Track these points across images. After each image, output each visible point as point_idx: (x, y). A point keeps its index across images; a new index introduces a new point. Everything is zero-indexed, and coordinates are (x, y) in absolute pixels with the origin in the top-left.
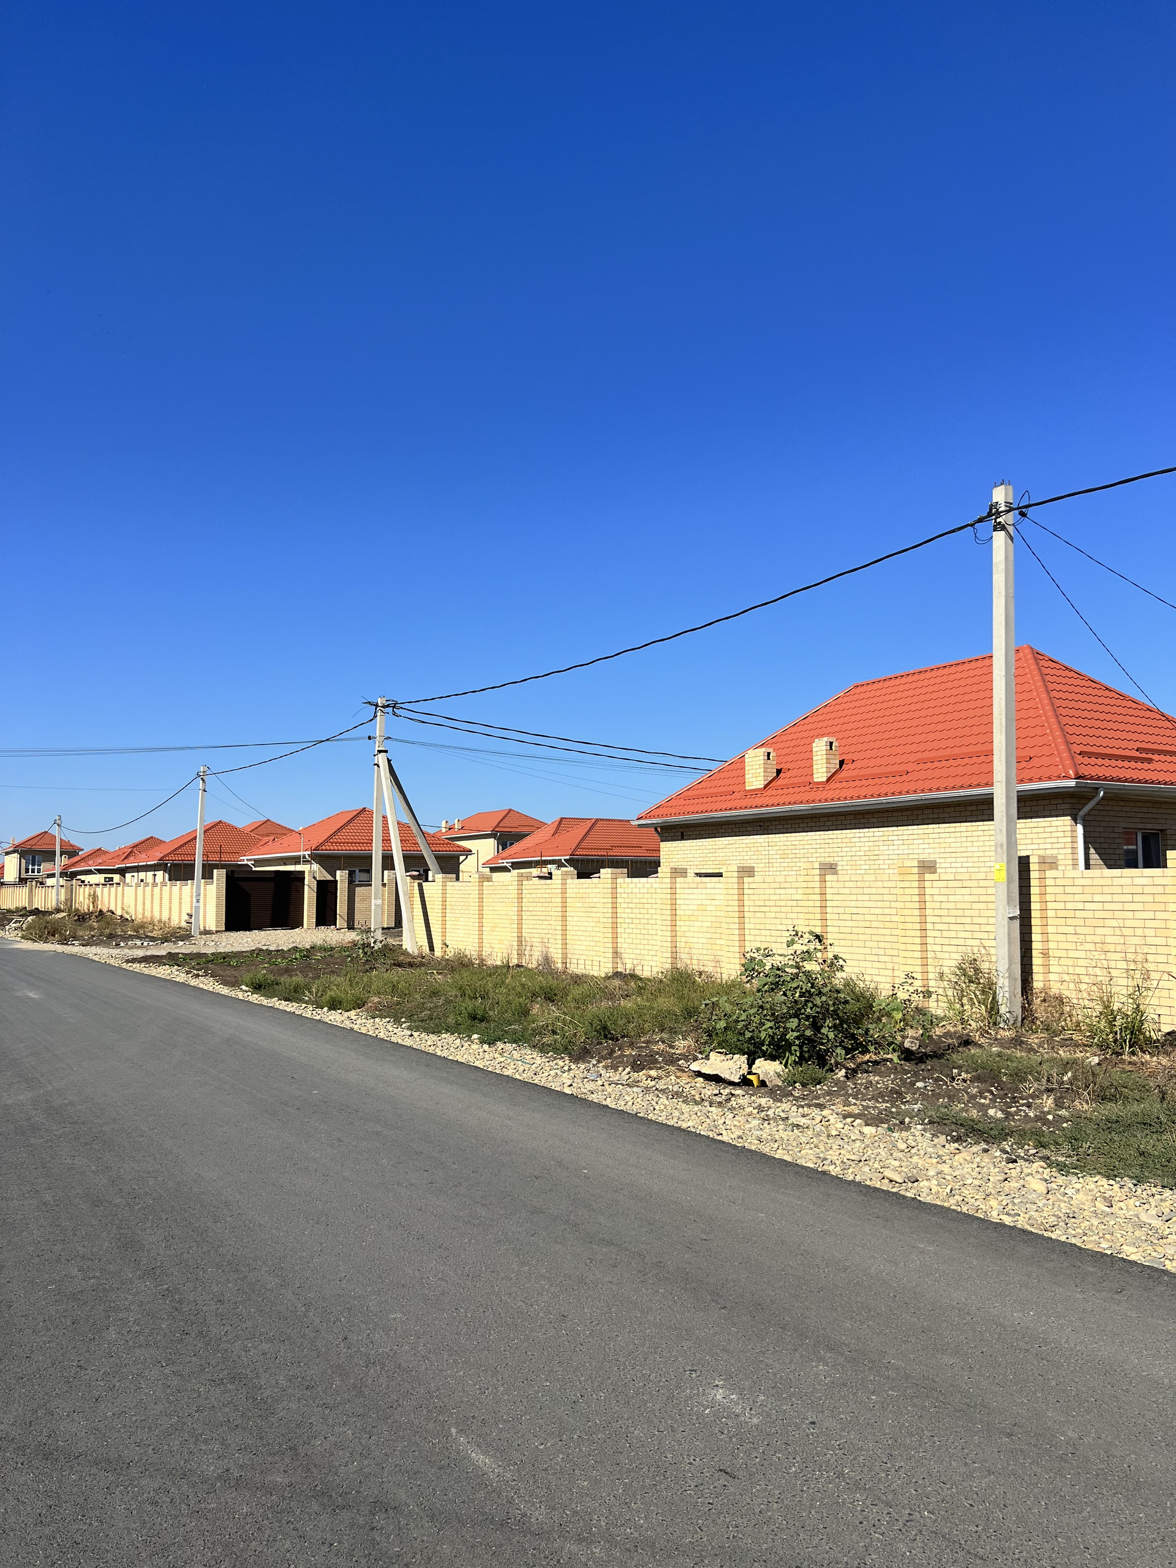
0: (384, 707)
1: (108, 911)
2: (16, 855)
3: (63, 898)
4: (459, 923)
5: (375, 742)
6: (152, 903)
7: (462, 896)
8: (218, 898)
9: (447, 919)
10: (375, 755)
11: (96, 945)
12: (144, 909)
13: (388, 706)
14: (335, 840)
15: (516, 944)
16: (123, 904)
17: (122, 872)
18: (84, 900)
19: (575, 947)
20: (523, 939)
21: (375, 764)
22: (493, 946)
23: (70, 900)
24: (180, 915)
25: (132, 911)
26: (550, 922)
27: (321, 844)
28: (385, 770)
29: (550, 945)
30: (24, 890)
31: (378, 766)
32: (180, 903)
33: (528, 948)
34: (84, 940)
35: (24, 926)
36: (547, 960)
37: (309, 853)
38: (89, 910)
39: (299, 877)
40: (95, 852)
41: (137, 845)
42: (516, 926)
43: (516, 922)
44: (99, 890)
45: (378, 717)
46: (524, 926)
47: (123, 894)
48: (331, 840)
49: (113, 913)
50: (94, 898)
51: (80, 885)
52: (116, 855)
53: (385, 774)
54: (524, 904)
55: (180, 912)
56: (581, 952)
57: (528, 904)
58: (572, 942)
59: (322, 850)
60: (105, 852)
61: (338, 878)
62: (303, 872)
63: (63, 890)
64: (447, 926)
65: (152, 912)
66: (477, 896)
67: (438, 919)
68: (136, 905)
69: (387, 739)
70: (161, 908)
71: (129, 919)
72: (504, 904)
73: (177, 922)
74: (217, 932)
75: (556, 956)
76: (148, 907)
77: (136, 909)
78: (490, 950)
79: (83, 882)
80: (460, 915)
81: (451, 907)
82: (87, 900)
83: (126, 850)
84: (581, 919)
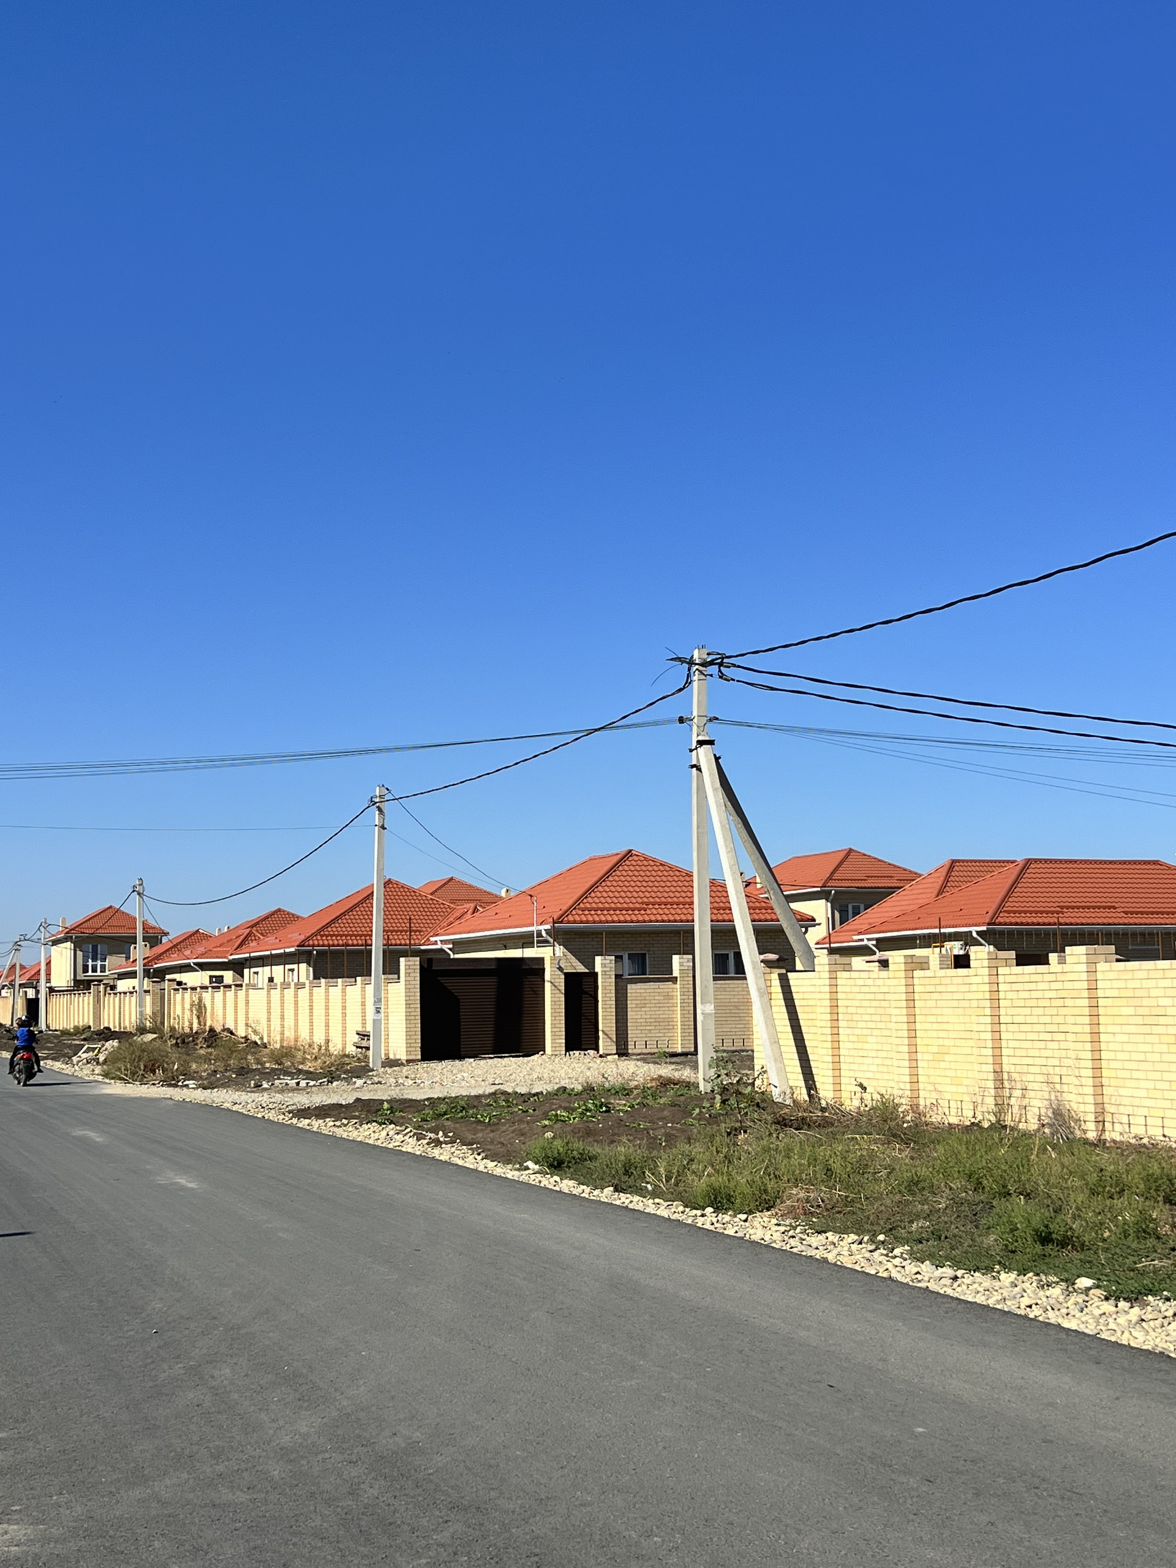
0: (705, 664)
1: (224, 1030)
2: (69, 945)
3: (148, 1011)
4: (866, 1046)
5: (691, 726)
6: (296, 1015)
7: (871, 996)
8: (408, 1005)
9: (841, 1038)
10: (691, 751)
11: (224, 1086)
12: (283, 1026)
13: (712, 663)
14: (588, 905)
15: (991, 1084)
16: (247, 1018)
17: (238, 967)
18: (183, 1013)
19: (1122, 1092)
20: (1005, 1076)
21: (693, 766)
22: (939, 1087)
23: (160, 1014)
24: (344, 1034)
25: (263, 1029)
26: (1063, 1045)
27: (567, 912)
28: (711, 774)
29: (1065, 1088)
30: (86, 999)
31: (699, 769)
32: (344, 1014)
33: (1017, 1093)
34: (201, 1078)
35: (102, 1058)
36: (1060, 1117)
37: (548, 927)
38: (191, 1029)
39: (536, 968)
40: (190, 936)
41: (258, 923)
42: (989, 1052)
43: (989, 1044)
44: (207, 996)
45: (695, 684)
46: (1005, 1052)
47: (247, 1002)
48: (582, 905)
49: (232, 1033)
50: (200, 1009)
51: (175, 990)
52: (225, 940)
53: (712, 783)
54: (1002, 1012)
55: (344, 1028)
56: (1137, 1102)
57: (1010, 1011)
58: (1113, 1082)
59: (569, 922)
60: (207, 937)
61: (598, 969)
62: (542, 960)
63: (148, 999)
64: (842, 1052)
65: (296, 1031)
66: (904, 997)
67: (823, 1038)
68: (269, 1020)
69: (710, 720)
70: (311, 1023)
71: (259, 1043)
72: (960, 1011)
73: (340, 1046)
74: (408, 1061)
75: (1082, 1108)
76: (289, 1022)
77: (269, 1026)
78: (934, 1095)
79: (180, 983)
80: (865, 1032)
81: (848, 1017)
82: (187, 1013)
83: (240, 932)
84: (1133, 1038)
